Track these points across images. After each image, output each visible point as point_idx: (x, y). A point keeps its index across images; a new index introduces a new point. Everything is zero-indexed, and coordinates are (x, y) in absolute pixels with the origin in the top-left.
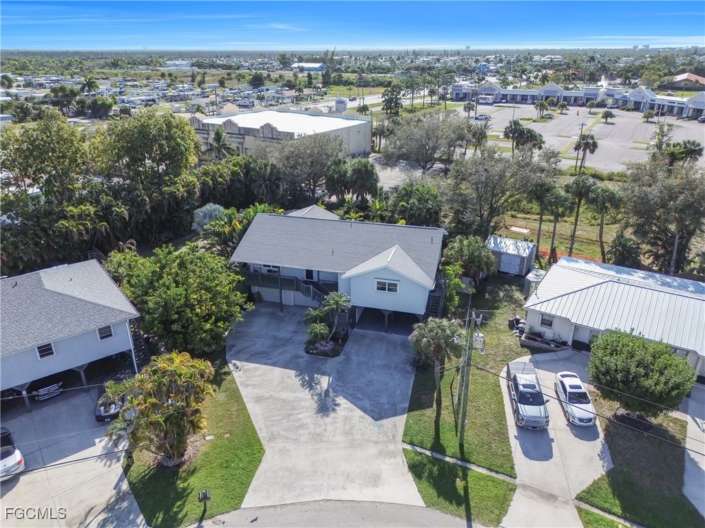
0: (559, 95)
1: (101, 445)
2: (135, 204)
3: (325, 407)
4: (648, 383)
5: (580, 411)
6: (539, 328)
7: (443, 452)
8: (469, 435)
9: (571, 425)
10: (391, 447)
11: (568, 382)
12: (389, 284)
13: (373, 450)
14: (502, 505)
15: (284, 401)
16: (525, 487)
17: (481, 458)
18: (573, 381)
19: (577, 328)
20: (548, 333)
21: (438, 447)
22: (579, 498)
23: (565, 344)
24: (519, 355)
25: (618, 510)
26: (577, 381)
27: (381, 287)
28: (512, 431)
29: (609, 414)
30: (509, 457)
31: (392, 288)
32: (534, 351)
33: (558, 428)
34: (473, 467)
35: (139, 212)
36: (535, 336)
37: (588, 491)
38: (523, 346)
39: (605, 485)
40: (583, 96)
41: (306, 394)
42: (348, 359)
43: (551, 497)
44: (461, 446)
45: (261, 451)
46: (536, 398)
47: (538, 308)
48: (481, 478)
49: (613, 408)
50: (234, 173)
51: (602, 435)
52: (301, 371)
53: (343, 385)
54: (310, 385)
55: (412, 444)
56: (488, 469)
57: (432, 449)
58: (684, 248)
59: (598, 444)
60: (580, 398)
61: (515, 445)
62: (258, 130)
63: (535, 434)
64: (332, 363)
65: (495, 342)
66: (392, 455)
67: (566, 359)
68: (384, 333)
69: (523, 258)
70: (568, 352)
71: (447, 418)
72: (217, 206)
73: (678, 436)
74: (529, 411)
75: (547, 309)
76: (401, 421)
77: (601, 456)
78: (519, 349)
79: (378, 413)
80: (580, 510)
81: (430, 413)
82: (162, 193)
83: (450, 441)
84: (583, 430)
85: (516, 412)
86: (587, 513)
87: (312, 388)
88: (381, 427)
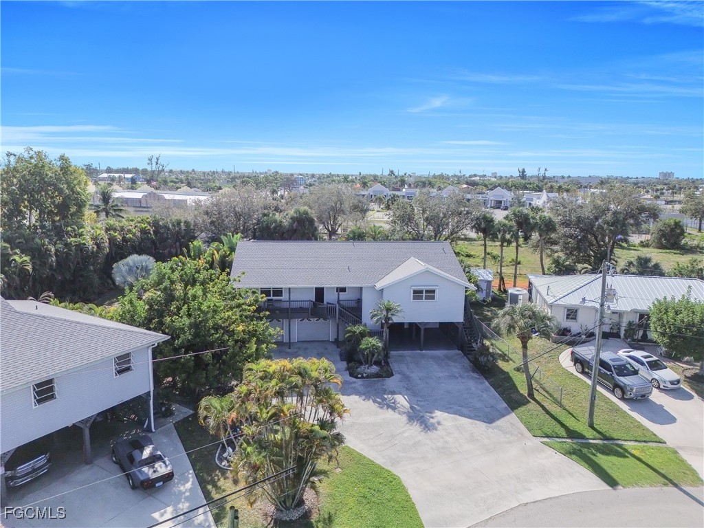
0: (385, 194)
2: (38, 254)
6: (566, 324)
7: (582, 437)
10: (529, 443)
12: (427, 291)
14: (685, 466)
16: (680, 448)
20: (574, 327)
21: (573, 434)
24: (561, 350)
27: (418, 294)
28: (623, 406)
30: (642, 427)
31: (431, 295)
35: (44, 264)
36: (562, 332)
38: (557, 343)
42: (406, 377)
45: (396, 477)
47: (562, 302)
50: (143, 231)
51: (693, 393)
52: (365, 395)
53: (422, 399)
56: (636, 441)
57: (570, 437)
61: (636, 416)
62: (140, 200)
64: (392, 382)
66: (538, 449)
68: (419, 351)
69: (489, 283)
72: (144, 257)
76: (513, 419)
79: (486, 417)
82: (67, 245)
83: (577, 426)
84: (677, 392)
87: (394, 409)
88: (499, 428)
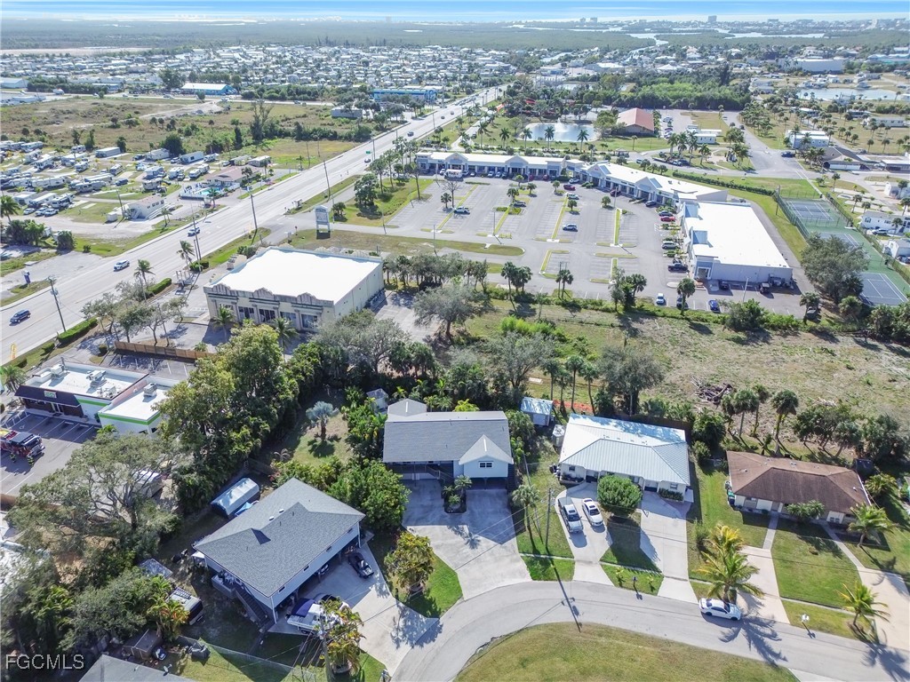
0: (524, 167)
1: (373, 589)
3: (473, 544)
4: (623, 503)
5: (597, 518)
6: (568, 472)
7: (539, 554)
8: (549, 543)
9: (592, 526)
10: (515, 557)
11: (589, 504)
12: (487, 464)
13: (507, 560)
14: (571, 571)
15: (451, 545)
16: (578, 561)
17: (557, 552)
18: (591, 504)
19: (588, 471)
20: (573, 474)
21: (536, 551)
22: (601, 560)
23: (582, 479)
24: (561, 490)
25: (616, 562)
26: (592, 503)
27: (482, 465)
28: (568, 536)
29: (608, 517)
30: (569, 549)
31: (489, 465)
32: (568, 486)
33: (588, 530)
34: (554, 557)
36: (566, 477)
37: (604, 557)
38: (561, 484)
39: (610, 552)
40: (546, 168)
41: (459, 539)
42: (472, 512)
43: (590, 562)
44: (547, 548)
45: (455, 574)
46: (575, 517)
47: (567, 462)
48: (559, 561)
49: (609, 515)
51: (606, 528)
52: (450, 525)
53: (475, 528)
54: (459, 532)
55: (524, 553)
56: (561, 556)
57: (533, 553)
58: (636, 399)
59: (605, 533)
60: (595, 512)
61: (570, 542)
62: (296, 299)
63: (578, 535)
64: (465, 516)
65: (546, 483)
66: (517, 560)
67: (585, 489)
68: (484, 490)
69: (547, 416)
70: (584, 484)
71: (535, 535)
73: (637, 522)
74: (574, 524)
75: (572, 462)
76: (514, 541)
77: (607, 539)
78: (560, 487)
79: (501, 540)
80: (602, 565)
81: (526, 534)
83: (541, 547)
84: (598, 528)
85: (568, 526)
86: (605, 566)
87: (461, 534)
88: (505, 547)
